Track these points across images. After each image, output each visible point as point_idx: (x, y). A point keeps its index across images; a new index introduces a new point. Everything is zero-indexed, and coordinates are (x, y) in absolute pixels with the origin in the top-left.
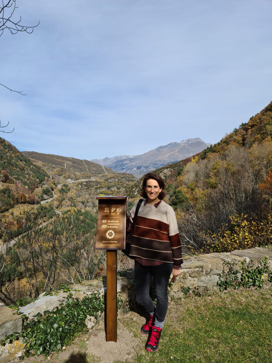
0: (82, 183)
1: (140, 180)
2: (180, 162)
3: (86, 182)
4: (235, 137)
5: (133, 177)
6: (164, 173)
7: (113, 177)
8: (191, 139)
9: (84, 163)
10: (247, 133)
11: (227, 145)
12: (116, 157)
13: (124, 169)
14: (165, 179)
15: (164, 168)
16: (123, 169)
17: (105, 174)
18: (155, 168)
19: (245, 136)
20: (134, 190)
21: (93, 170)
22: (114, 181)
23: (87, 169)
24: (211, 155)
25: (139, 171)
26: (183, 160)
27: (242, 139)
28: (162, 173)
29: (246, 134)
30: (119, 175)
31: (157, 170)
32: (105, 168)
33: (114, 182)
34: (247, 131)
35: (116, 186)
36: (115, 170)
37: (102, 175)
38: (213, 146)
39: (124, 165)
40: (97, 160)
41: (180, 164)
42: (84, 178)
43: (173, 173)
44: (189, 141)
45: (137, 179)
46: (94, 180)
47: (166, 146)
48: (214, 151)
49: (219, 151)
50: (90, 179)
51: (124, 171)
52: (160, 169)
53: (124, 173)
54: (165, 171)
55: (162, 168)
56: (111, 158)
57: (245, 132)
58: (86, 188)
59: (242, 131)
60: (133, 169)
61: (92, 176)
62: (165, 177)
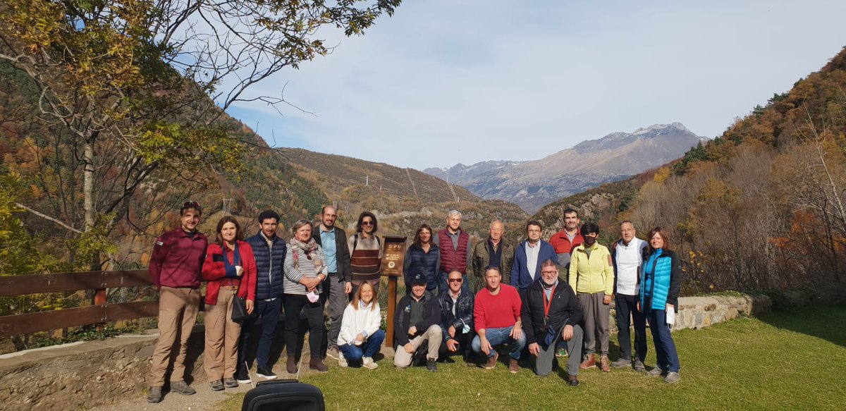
0: (403, 220)
1: (533, 217)
2: (631, 179)
3: (411, 217)
4: (756, 126)
5: (519, 211)
6: (592, 203)
7: (472, 210)
8: (662, 125)
9: (408, 174)
10: (785, 118)
11: (736, 145)
12: (480, 163)
13: (498, 191)
14: (593, 218)
15: (593, 192)
16: (496, 191)
17: (454, 203)
18: (571, 191)
19: (780, 126)
20: (519, 239)
21: (429, 193)
22: (474, 219)
23: (415, 190)
24: (697, 167)
25: (532, 197)
26: (638, 175)
27: (772, 131)
28: (588, 204)
29: (783, 121)
30: (485, 205)
31: (576, 195)
32: (455, 188)
33: (474, 221)
34: (784, 113)
35: (478, 229)
36: (476, 194)
37: (448, 203)
38: (704, 145)
39: (499, 182)
40: (437, 170)
41: (631, 184)
42: (406, 210)
43: (614, 204)
44: (654, 130)
45: (528, 215)
46: (429, 214)
47: (599, 141)
48: (706, 158)
49: (717, 158)
50: (419, 211)
51: (498, 196)
52: (583, 195)
53: (497, 201)
54: (594, 199)
55: (588, 192)
56: (471, 166)
57: (780, 116)
58: (411, 232)
59: (774, 111)
60: (518, 191)
61: (425, 206)
62: (595, 213)
